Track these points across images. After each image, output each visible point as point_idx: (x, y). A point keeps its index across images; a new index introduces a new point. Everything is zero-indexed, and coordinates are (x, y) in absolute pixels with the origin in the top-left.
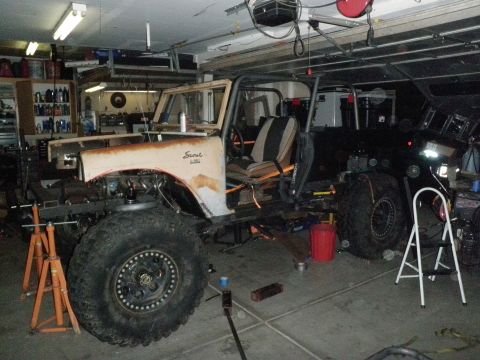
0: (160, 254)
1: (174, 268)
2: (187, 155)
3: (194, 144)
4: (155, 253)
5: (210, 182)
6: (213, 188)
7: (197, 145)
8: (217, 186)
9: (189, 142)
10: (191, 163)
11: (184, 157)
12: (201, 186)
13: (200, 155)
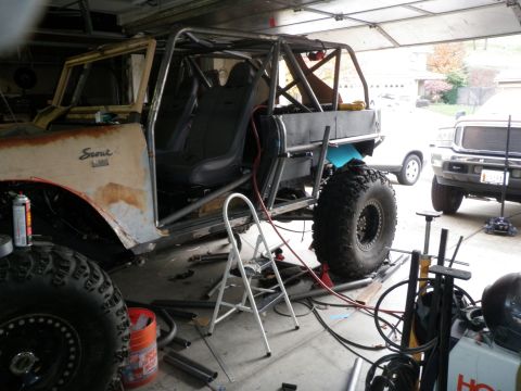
0: (46, 318)
1: (73, 337)
2: (86, 155)
3: (97, 136)
4: (37, 318)
5: (127, 194)
6: (131, 201)
7: (103, 137)
8: (140, 199)
9: (89, 133)
10: (94, 166)
11: (81, 158)
12: (113, 200)
13: (108, 153)
